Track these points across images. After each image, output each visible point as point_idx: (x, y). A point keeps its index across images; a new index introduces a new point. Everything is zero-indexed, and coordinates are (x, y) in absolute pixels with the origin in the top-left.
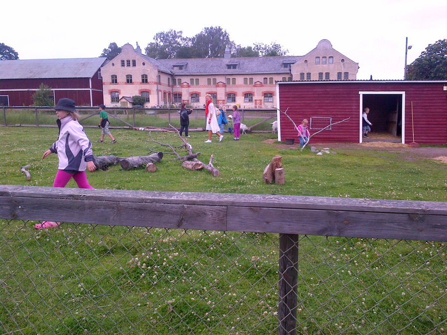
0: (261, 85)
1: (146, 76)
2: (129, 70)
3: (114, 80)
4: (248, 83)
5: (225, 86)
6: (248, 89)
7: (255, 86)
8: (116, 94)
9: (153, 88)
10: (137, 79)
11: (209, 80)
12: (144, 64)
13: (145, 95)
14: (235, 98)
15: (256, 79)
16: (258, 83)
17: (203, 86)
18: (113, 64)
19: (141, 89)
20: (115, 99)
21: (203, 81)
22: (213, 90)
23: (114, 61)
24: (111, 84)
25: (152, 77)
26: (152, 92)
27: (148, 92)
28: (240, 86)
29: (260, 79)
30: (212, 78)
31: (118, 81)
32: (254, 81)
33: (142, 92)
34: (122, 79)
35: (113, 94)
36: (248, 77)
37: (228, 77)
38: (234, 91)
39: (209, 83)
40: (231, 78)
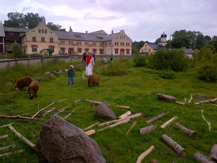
0: (92, 46)
1: (52, 39)
2: (43, 35)
3: (34, 39)
4: (87, 45)
5: (77, 45)
6: (87, 47)
7: (89, 46)
8: (35, 47)
9: (56, 45)
10: (47, 39)
11: (70, 42)
12: (51, 33)
13: (52, 48)
14: (81, 51)
15: (90, 43)
16: (91, 45)
17: (67, 45)
18: (34, 31)
19: (49, 45)
20: (34, 50)
21: (67, 42)
22: (72, 47)
23: (34, 29)
24: (32, 42)
25: (56, 39)
26: (55, 47)
27: (53, 47)
28: (84, 46)
29: (91, 43)
30: (71, 41)
31: (36, 40)
32: (89, 44)
33: (50, 47)
34: (38, 39)
35: (33, 48)
36: (87, 42)
37: (78, 41)
38: (80, 48)
39: (70, 44)
40: (79, 42)
